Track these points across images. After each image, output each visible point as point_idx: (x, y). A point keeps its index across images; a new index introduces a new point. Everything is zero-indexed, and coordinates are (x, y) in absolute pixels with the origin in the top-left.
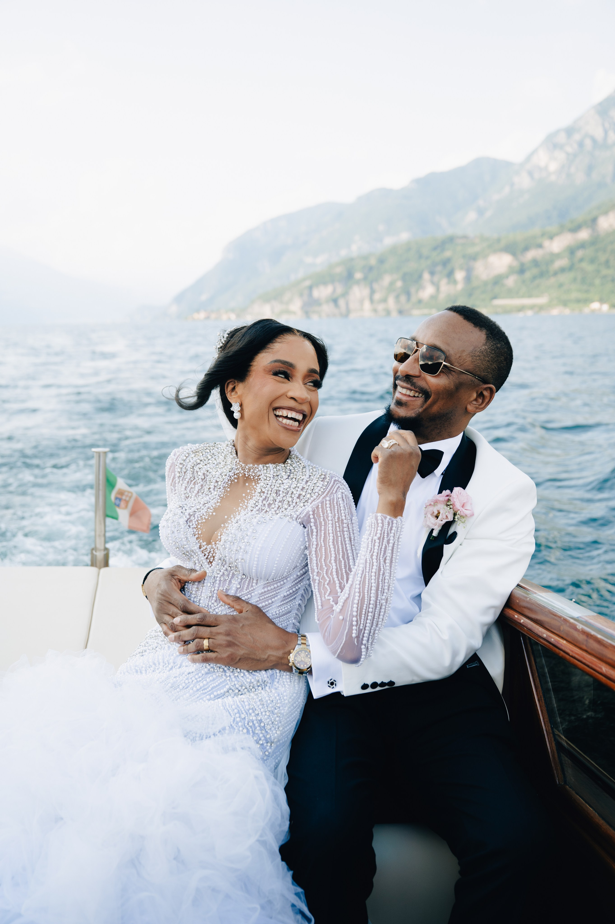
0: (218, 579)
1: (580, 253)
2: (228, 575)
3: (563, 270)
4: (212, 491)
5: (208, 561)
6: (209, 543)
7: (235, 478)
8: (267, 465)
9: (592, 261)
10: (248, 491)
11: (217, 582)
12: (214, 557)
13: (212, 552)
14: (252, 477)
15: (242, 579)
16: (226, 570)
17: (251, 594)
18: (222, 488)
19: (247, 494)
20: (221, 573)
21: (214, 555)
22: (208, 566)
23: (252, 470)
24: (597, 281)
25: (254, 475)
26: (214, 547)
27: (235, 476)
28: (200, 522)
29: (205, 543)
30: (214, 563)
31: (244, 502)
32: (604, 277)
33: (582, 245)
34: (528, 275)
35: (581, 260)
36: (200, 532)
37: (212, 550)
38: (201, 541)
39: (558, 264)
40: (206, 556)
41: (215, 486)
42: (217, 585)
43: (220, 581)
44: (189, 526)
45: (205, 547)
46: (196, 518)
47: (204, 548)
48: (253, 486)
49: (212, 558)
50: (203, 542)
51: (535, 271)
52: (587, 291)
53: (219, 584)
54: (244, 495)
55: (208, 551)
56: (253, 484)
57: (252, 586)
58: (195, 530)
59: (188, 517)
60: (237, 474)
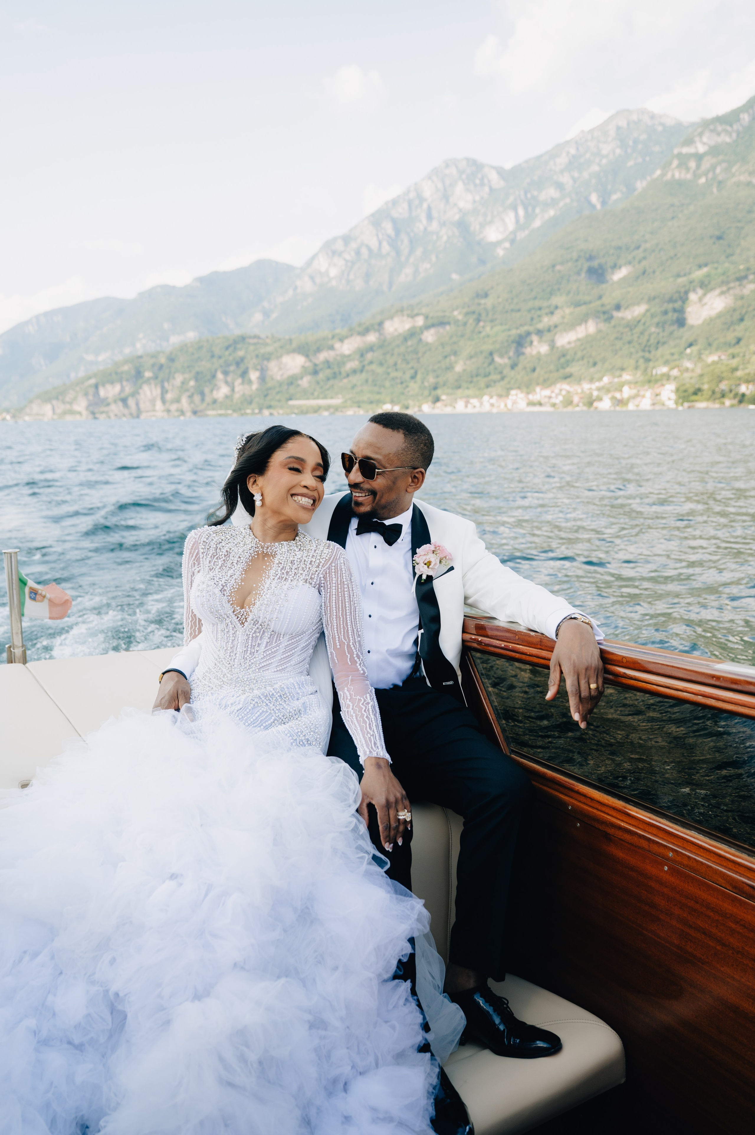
0: (251, 636)
1: (369, 356)
2: (259, 632)
3: (354, 371)
4: (236, 565)
5: (241, 622)
6: (242, 607)
7: (255, 555)
8: (282, 542)
9: (381, 364)
10: (268, 564)
11: (250, 638)
12: (246, 619)
13: (245, 615)
14: (270, 553)
15: (271, 635)
16: (258, 628)
17: (279, 646)
18: (244, 562)
19: (267, 566)
20: (253, 631)
21: (247, 617)
22: (240, 626)
23: (270, 548)
24: (387, 384)
25: (271, 551)
26: (248, 610)
27: (255, 553)
28: (233, 591)
29: (239, 608)
30: (246, 624)
31: (266, 573)
32: (393, 379)
33: (371, 348)
34: (321, 376)
35: (371, 363)
36: (234, 599)
37: (245, 613)
38: (235, 606)
39: (350, 366)
40: (239, 618)
41: (238, 561)
42: (250, 641)
43: (253, 637)
44: (224, 595)
45: (239, 610)
46: (229, 588)
47: (238, 612)
48: (271, 560)
49: (245, 620)
50: (237, 607)
51: (328, 372)
52: (379, 393)
53: (252, 640)
54: (264, 567)
55: (241, 614)
56: (271, 558)
57: (280, 640)
58: (229, 598)
59: (221, 587)
60: (256, 552)
